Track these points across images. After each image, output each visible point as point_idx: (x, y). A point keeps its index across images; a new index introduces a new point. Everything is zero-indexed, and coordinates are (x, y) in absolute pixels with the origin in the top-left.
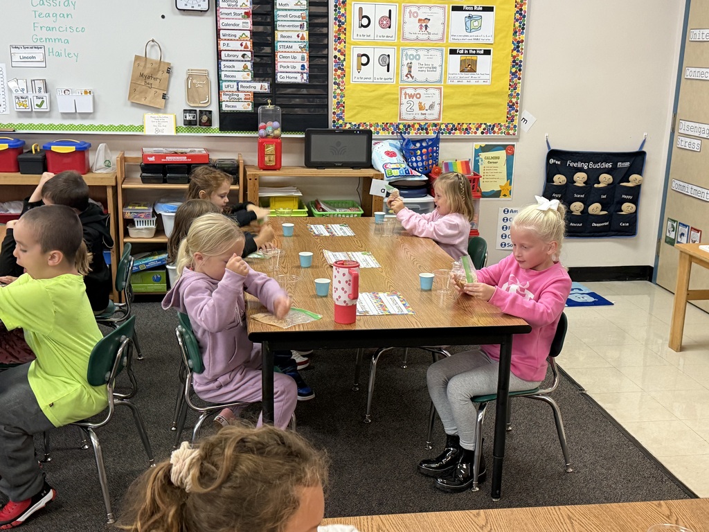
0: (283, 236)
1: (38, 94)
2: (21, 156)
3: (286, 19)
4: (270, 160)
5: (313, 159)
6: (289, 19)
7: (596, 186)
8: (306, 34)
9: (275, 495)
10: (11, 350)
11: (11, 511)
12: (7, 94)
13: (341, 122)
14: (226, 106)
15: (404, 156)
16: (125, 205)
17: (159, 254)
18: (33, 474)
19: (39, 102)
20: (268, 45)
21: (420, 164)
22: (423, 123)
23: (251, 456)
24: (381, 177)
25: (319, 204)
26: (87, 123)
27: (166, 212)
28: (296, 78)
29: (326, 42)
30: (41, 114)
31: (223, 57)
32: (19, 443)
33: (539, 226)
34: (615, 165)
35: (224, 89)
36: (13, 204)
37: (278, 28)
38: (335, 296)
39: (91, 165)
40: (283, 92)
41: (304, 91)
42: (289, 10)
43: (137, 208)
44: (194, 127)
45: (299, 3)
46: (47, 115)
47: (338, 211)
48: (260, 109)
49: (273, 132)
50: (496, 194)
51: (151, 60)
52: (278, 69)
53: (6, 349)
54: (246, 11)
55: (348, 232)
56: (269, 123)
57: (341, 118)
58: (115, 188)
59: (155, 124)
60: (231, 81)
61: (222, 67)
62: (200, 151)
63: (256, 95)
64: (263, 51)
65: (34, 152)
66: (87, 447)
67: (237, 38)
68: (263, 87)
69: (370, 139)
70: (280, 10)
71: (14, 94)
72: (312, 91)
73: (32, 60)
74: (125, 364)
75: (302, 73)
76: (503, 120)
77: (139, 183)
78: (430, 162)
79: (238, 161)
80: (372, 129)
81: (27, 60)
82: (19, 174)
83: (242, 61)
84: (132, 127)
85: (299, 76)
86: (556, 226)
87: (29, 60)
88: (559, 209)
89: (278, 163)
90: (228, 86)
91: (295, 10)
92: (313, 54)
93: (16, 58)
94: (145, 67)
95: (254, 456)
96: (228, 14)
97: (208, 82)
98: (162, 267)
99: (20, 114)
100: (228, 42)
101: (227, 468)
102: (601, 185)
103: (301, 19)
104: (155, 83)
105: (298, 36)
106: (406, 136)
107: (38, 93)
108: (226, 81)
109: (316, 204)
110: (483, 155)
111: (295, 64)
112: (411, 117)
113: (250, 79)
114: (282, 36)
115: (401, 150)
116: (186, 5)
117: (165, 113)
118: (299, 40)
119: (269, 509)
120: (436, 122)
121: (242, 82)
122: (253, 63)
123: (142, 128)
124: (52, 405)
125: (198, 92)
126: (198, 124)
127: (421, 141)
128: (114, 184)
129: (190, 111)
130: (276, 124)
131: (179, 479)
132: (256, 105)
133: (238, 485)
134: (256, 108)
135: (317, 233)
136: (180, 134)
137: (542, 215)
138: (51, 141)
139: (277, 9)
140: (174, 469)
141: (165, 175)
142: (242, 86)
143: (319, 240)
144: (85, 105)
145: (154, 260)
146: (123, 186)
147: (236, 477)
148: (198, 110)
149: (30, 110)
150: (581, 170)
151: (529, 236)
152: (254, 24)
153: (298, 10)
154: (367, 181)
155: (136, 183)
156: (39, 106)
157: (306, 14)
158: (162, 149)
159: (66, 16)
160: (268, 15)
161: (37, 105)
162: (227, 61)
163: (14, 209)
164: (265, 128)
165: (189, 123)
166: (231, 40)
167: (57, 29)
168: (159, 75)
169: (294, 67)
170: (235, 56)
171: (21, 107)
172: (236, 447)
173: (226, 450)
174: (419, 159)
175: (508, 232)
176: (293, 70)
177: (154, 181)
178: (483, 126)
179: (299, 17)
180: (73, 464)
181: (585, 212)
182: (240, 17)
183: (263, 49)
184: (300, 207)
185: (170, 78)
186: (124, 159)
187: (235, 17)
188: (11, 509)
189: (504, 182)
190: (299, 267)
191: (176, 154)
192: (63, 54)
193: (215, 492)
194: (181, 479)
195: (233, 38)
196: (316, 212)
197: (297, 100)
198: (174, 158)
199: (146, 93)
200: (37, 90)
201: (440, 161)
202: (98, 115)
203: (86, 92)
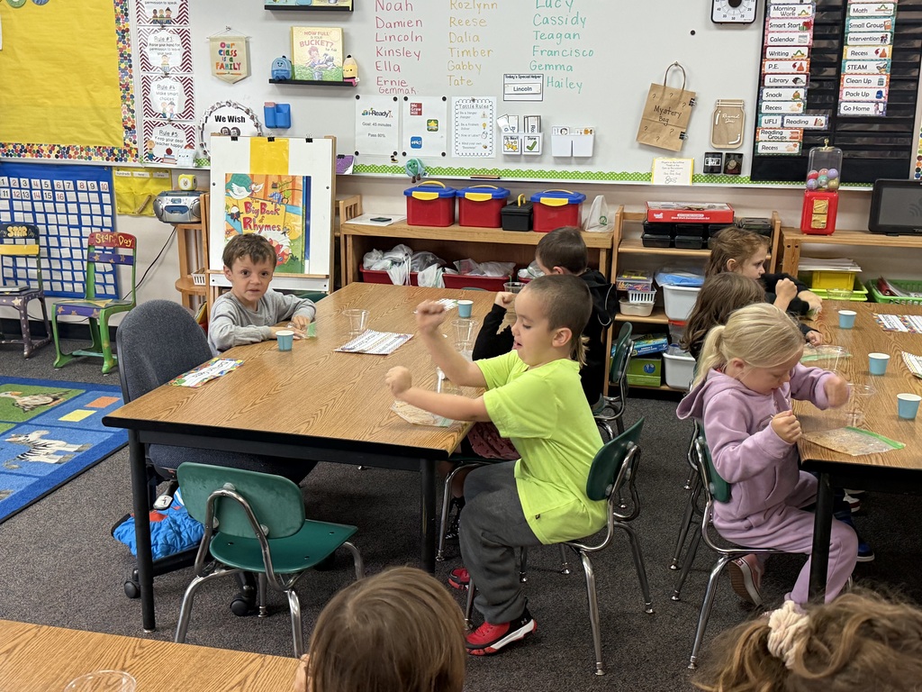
0: (839, 327)
1: (531, 135)
2: (504, 209)
3: (861, 29)
4: (819, 221)
5: (882, 221)
6: (865, 29)
8: (888, 50)
10: (492, 443)
11: (486, 634)
12: (494, 135)
14: (764, 147)
16: (619, 273)
17: (655, 338)
18: (513, 592)
19: (530, 143)
20: (831, 65)
23: (878, 646)
25: (885, 284)
26: (582, 169)
27: (670, 285)
28: (868, 109)
29: (918, 60)
30: (531, 159)
31: (767, 83)
32: (497, 554)
35: (763, 125)
36: (490, 266)
37: (849, 42)
39: (583, 221)
40: (844, 129)
41: (876, 127)
42: (867, 17)
43: (633, 277)
44: (716, 175)
45: (883, 8)
46: (538, 159)
47: (913, 297)
48: (812, 152)
49: (827, 183)
51: (671, 89)
52: (843, 96)
53: (487, 441)
54: (806, 21)
56: (823, 171)
58: (610, 252)
59: (666, 171)
60: (775, 114)
61: (764, 95)
62: (722, 207)
63: (807, 132)
64: (825, 74)
65: (519, 205)
66: (567, 572)
67: (789, 57)
68: (818, 121)
70: (854, 18)
71: (504, 133)
72: (890, 127)
73: (527, 92)
74: (628, 477)
75: (877, 103)
77: (638, 246)
79: (773, 221)
81: (522, 92)
82: (500, 230)
83: (793, 87)
84: (637, 176)
85: (872, 106)
87: (524, 92)
89: (830, 225)
90: (769, 121)
91: (876, 17)
92: (896, 76)
93: (509, 90)
94: (662, 98)
95: (883, 646)
96: (781, 26)
97: (743, 118)
98: (658, 355)
99: (507, 158)
100: (776, 62)
101: (844, 654)
103: (883, 29)
104: (673, 119)
105: (877, 52)
107: (530, 132)
108: (767, 114)
109: (881, 285)
111: (867, 91)
113: (801, 110)
114: (853, 53)
116: (725, 16)
117: (681, 157)
118: (878, 57)
121: (789, 115)
122: (809, 90)
123: (649, 176)
124: (538, 517)
125: (727, 129)
126: (722, 171)
128: (609, 247)
129: (714, 155)
130: (834, 172)
131: (779, 649)
132: (806, 146)
133: (857, 681)
134: (804, 151)
135: (888, 327)
136: (697, 184)
138: (539, 191)
139: (850, 16)
140: (773, 636)
141: (673, 237)
142: (788, 121)
143: (892, 337)
144: (584, 148)
145: (648, 345)
146: (621, 249)
147: (856, 669)
148: (724, 152)
149: (519, 153)
152: (815, 38)
153: (880, 17)
155: (636, 247)
156: (530, 148)
157: (891, 22)
158: (671, 203)
159: (572, 36)
160: (836, 24)
161: (528, 147)
162: (772, 87)
163: (491, 271)
164: (816, 177)
165: (710, 171)
166: (781, 60)
167: (560, 54)
168: (679, 109)
169: (867, 95)
170: (783, 81)
171: (510, 149)
172: (860, 628)
173: (845, 630)
176: (865, 99)
177: (660, 244)
179: (880, 26)
180: (551, 590)
182: (797, 29)
183: (826, 71)
184: (857, 287)
185: (692, 112)
186: (623, 215)
187: (790, 29)
188: (486, 632)
190: (867, 373)
191: (690, 210)
192: (564, 85)
193: (825, 681)
194: (781, 650)
195: (784, 57)
196: (879, 295)
197: (865, 139)
198: (688, 215)
199: (660, 132)
200: (530, 129)
202: (598, 160)
203: (586, 132)
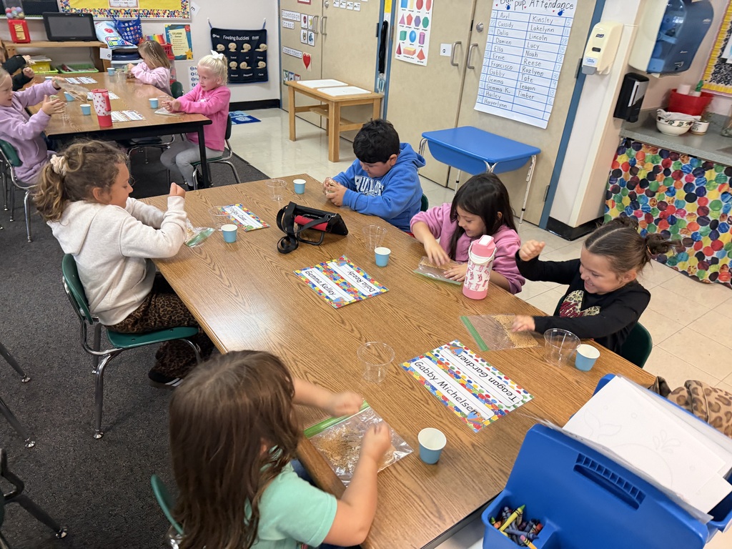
4: (21, 36)
5: (53, 35)
7: (242, 51)
9: (107, 167)
13: (67, 8)
15: (118, 32)
21: (131, 37)
22: (127, 9)
24: (106, 47)
25: (66, 67)
33: (213, 67)
34: (251, 38)
38: (97, 110)
47: (80, 71)
49: (18, 15)
50: (184, 58)
55: (93, 81)
56: (13, 8)
57: (67, 5)
69: (92, 21)
76: (179, 8)
78: (137, 36)
80: (92, 13)
86: (222, 69)
88: (223, 59)
89: (28, 37)
102: (245, 51)
106: (117, 18)
109: (64, 67)
110: (171, 32)
112: (118, 5)
115: (115, 28)
119: (106, 174)
120: (136, 9)
127: (128, 22)
130: (19, 9)
137: (214, 61)
140: (55, 166)
150: (232, 41)
151: (207, 72)
154: (97, 50)
164: (10, 12)
174: (129, 33)
175: (195, 71)
178: (168, 12)
181: (238, 67)
184: (52, 69)
189: (187, 49)
193: (79, 171)
194: (59, 170)
196: (64, 72)
201: (144, 36)
